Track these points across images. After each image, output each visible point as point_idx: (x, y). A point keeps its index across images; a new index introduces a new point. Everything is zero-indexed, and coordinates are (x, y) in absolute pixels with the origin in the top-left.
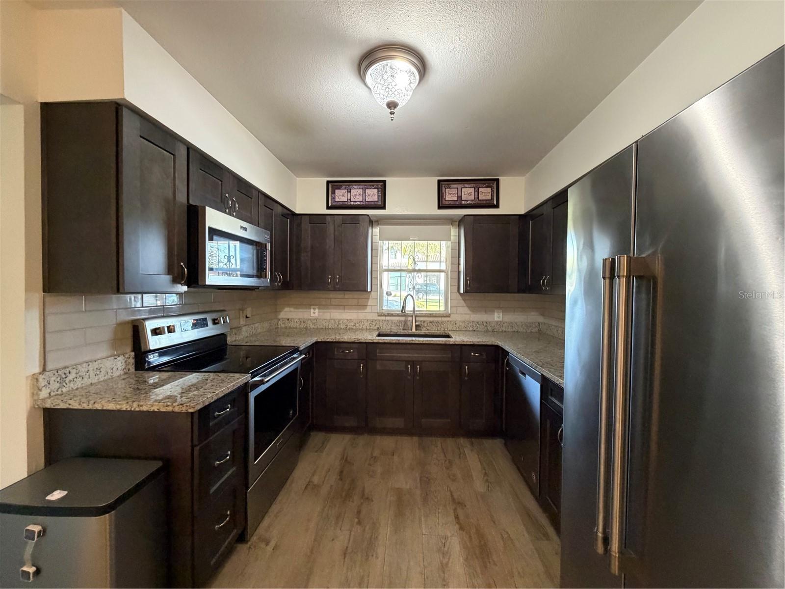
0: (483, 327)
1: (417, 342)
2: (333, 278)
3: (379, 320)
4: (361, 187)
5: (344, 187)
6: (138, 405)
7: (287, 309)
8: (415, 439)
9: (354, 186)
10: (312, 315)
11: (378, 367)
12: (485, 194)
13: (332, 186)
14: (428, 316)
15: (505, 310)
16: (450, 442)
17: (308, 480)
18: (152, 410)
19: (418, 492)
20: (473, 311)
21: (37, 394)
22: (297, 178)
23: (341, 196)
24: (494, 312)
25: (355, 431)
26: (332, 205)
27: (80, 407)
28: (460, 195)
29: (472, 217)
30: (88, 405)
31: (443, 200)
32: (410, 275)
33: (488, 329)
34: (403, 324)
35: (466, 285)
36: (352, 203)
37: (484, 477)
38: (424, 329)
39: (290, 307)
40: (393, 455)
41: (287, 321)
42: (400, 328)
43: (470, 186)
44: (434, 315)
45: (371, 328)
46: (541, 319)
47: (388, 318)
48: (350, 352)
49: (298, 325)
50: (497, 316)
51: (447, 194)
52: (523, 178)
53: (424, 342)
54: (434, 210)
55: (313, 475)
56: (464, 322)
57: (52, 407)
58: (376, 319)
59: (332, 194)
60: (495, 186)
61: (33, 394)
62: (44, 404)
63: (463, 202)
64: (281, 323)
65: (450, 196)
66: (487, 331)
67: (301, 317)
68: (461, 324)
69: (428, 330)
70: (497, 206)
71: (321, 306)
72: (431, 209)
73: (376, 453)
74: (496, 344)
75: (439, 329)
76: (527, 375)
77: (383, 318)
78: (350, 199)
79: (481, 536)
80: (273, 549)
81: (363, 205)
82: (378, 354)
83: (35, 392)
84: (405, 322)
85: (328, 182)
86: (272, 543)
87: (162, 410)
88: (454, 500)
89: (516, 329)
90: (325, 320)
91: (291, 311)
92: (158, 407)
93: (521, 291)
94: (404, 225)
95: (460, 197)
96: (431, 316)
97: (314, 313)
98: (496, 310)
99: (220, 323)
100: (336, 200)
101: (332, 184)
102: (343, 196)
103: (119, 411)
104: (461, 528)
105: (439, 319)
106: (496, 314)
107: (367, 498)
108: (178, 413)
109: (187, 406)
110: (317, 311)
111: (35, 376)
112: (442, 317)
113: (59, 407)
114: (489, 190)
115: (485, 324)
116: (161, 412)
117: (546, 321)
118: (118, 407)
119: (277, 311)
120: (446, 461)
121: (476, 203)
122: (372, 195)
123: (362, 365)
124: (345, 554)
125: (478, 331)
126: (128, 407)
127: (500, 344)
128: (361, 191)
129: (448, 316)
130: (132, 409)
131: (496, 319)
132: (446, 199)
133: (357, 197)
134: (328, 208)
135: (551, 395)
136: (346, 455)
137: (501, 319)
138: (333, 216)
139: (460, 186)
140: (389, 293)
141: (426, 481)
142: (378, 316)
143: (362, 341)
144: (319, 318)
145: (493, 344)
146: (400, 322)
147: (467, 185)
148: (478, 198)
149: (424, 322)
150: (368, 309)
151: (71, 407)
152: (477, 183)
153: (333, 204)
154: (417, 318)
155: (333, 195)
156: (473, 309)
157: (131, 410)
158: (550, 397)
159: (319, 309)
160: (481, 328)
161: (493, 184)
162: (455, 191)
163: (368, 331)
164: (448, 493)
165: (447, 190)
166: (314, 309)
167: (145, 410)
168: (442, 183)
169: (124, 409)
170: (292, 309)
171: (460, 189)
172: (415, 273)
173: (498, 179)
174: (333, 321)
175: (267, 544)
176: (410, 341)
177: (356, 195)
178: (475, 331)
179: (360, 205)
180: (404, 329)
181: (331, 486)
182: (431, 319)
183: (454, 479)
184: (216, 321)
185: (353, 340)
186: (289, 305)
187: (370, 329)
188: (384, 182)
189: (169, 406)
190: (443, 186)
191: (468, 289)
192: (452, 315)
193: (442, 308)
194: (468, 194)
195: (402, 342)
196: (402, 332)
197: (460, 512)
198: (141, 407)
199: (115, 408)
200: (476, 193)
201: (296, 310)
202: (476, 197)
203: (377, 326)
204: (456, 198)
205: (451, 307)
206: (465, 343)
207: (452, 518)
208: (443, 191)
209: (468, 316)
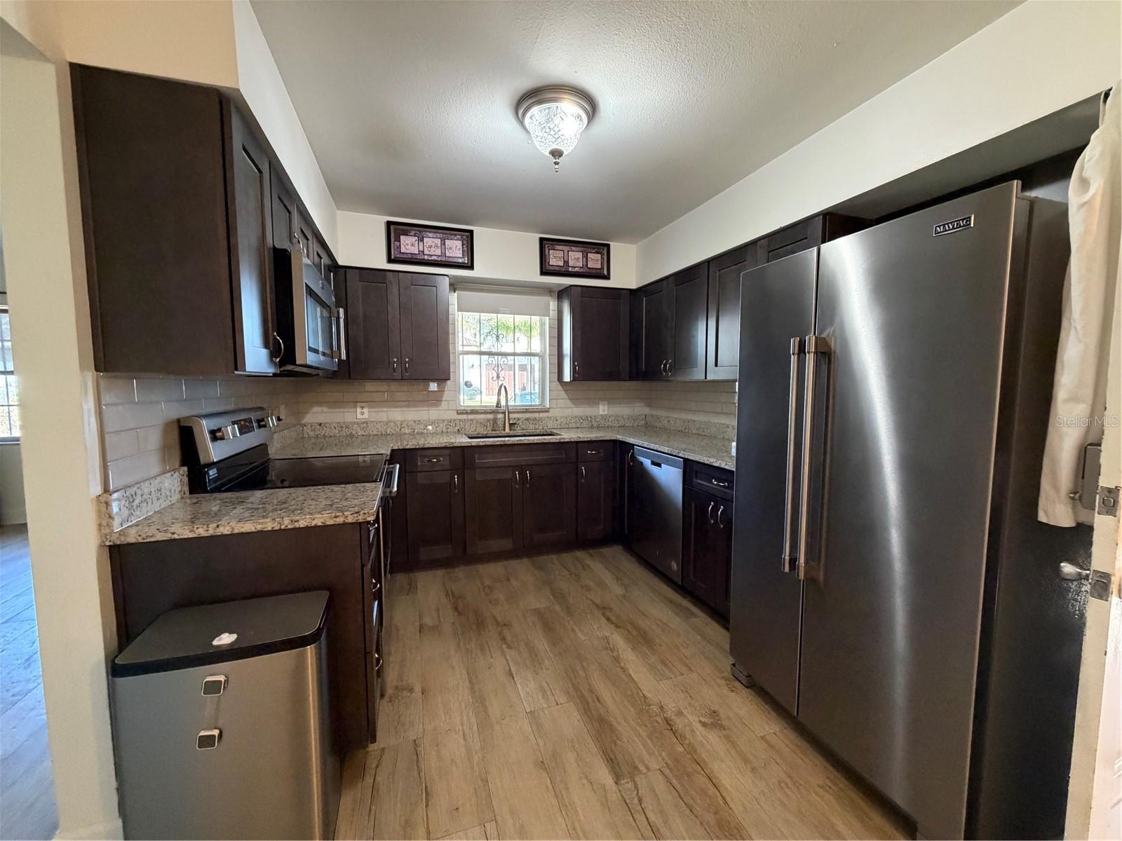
0: (587, 422)
1: (526, 442)
2: (401, 362)
3: (460, 420)
4: (439, 235)
5: (413, 233)
6: (292, 521)
7: (316, 409)
8: (525, 560)
9: (428, 233)
10: (359, 416)
11: (479, 477)
12: (595, 261)
13: (394, 231)
14: (523, 412)
15: (611, 401)
16: (567, 557)
17: (418, 624)
18: (313, 525)
19: (557, 607)
20: (574, 404)
21: (108, 525)
22: (338, 212)
23: (408, 245)
24: (599, 404)
25: (447, 563)
26: (395, 257)
27: (191, 535)
28: (566, 259)
29: (579, 288)
30: (207, 531)
31: (547, 264)
32: (493, 359)
33: (592, 424)
34: (492, 423)
35: (574, 371)
36: (426, 257)
37: (617, 582)
38: (519, 428)
39: (321, 406)
40: (509, 580)
41: (318, 427)
42: (488, 428)
43: (577, 249)
44: (531, 410)
45: (449, 430)
46: (647, 411)
47: (471, 417)
48: (439, 461)
49: (337, 432)
50: (603, 409)
51: (551, 256)
52: (634, 247)
53: (535, 442)
54: (534, 276)
55: (421, 617)
56: (566, 417)
57: (140, 540)
58: (454, 418)
59: (395, 241)
60: (605, 252)
61: (100, 525)
62: (123, 539)
63: (570, 269)
64: (308, 431)
65: (555, 260)
66: (592, 427)
67: (341, 420)
68: (562, 420)
69: (524, 429)
70: (607, 277)
71: (371, 403)
72: (532, 274)
73: (488, 583)
74: (615, 438)
75: (537, 427)
76: (662, 465)
77: (465, 417)
78: (423, 252)
79: (637, 628)
80: (423, 694)
81: (443, 261)
82: (477, 461)
83: (104, 523)
84: (495, 420)
85: (389, 224)
86: (418, 689)
87: (328, 523)
88: (598, 606)
89: (622, 422)
90: (380, 422)
91: (322, 412)
92: (323, 520)
93: (632, 377)
94: (489, 292)
95: (566, 263)
96: (526, 411)
97: (363, 414)
98: (600, 402)
99: (267, 426)
100: (402, 251)
101: (395, 226)
102: (413, 245)
103: (261, 533)
104: (617, 627)
105: (537, 415)
106: (601, 407)
107: (504, 625)
108: (352, 523)
109: (365, 514)
110: (365, 410)
111: (103, 499)
112: (539, 412)
113: (152, 540)
114: (599, 256)
115: (589, 419)
116: (327, 526)
117: (655, 412)
118: (259, 527)
119: (299, 414)
120: (571, 575)
121: (584, 271)
122: (455, 249)
123: (456, 477)
124: (512, 675)
125: (582, 428)
126: (276, 524)
127: (620, 437)
128: (438, 242)
129: (547, 411)
130: (283, 527)
131: (601, 412)
132: (550, 264)
133: (433, 249)
134: (390, 260)
135: (696, 478)
136: (449, 590)
137: (606, 413)
138: (396, 273)
139: (566, 248)
140: (468, 384)
141: (559, 596)
142: (458, 414)
143: (456, 445)
144: (371, 420)
145: (612, 438)
146: (488, 420)
147: (574, 248)
148: (587, 265)
149: (518, 419)
150: (444, 405)
151: (176, 536)
152: (586, 247)
153: (398, 256)
154: (511, 416)
155: (397, 243)
156: (575, 401)
157: (280, 529)
158: (695, 480)
159: (370, 407)
160: (585, 424)
161: (603, 250)
162: (560, 254)
163: (444, 435)
164: (589, 602)
165: (551, 251)
166: (362, 408)
167: (302, 526)
168: (545, 242)
169: (270, 529)
170: (325, 409)
171: (566, 252)
172: (500, 357)
173: (609, 245)
174: (392, 424)
175: (411, 690)
176: (518, 441)
177: (431, 246)
178: (578, 428)
179: (438, 261)
180: (492, 430)
181: (453, 623)
182: (527, 415)
183: (589, 589)
184: (262, 423)
185: (443, 445)
186: (319, 403)
187: (447, 432)
188: (471, 232)
189: (338, 516)
190: (546, 246)
191: (577, 376)
192: (551, 410)
193: (537, 402)
194: (575, 259)
195: (508, 443)
196: (490, 433)
197: (608, 614)
198: (296, 523)
199: (253, 530)
200: (585, 259)
201: (330, 410)
202: (585, 263)
203: (457, 428)
204: (561, 264)
205: (550, 399)
206: (581, 440)
207: (603, 620)
208: (547, 253)
209: (570, 410)
